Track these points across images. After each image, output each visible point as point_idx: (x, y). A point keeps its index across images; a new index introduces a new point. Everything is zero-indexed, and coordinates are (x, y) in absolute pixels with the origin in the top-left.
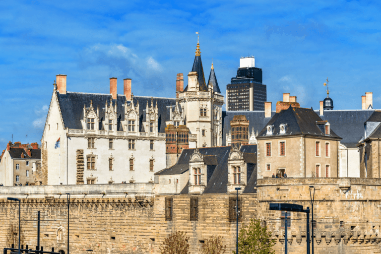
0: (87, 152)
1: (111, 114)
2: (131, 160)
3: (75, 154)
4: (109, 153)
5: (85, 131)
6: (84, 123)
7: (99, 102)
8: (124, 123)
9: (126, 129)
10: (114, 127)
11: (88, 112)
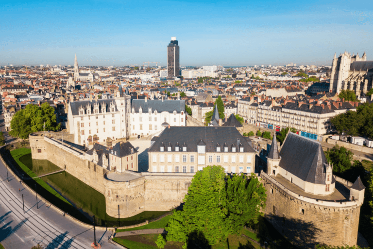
0: (81, 122)
1: (89, 108)
2: (97, 123)
3: (77, 123)
4: (89, 121)
5: (80, 115)
6: (80, 113)
7: (84, 105)
8: (94, 110)
9: (94, 112)
10: (90, 112)
11: (80, 108)
